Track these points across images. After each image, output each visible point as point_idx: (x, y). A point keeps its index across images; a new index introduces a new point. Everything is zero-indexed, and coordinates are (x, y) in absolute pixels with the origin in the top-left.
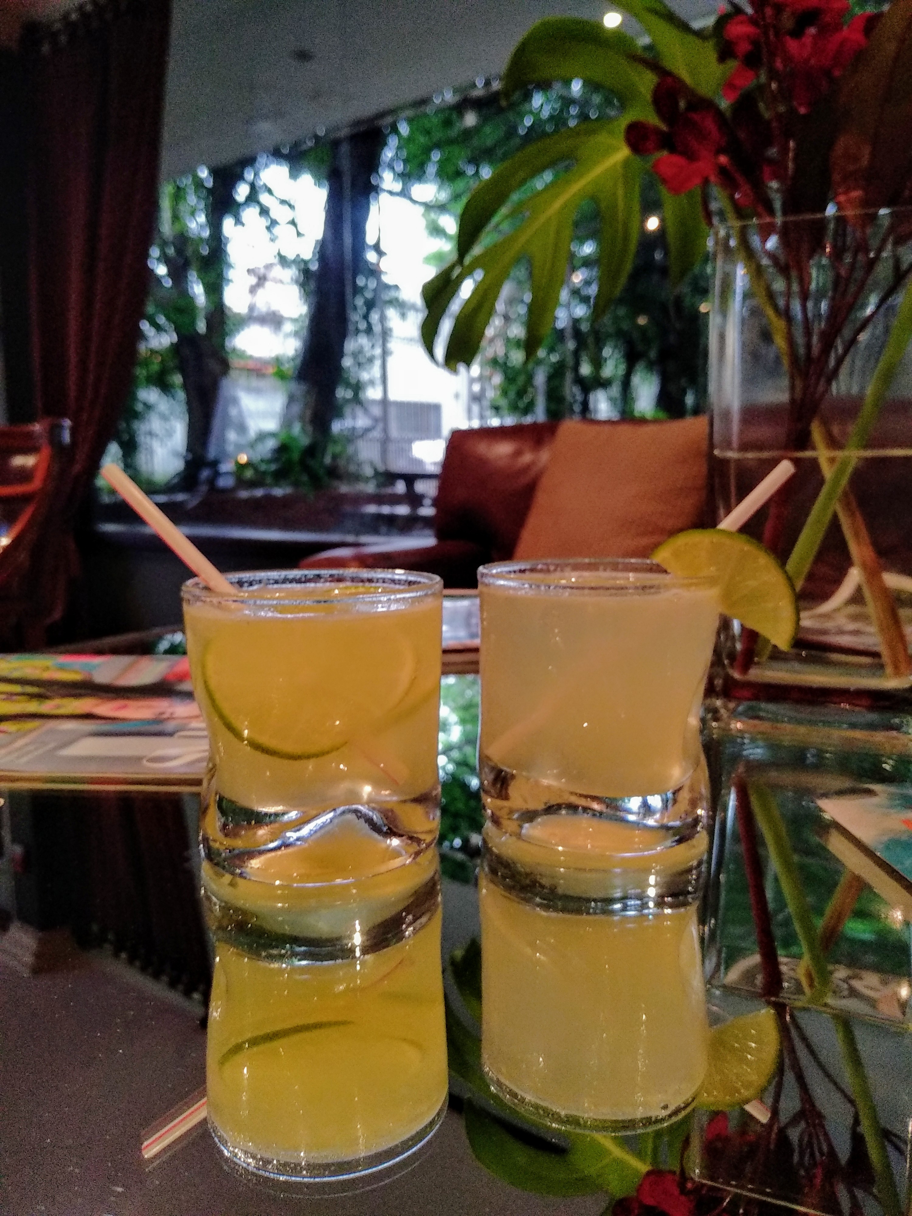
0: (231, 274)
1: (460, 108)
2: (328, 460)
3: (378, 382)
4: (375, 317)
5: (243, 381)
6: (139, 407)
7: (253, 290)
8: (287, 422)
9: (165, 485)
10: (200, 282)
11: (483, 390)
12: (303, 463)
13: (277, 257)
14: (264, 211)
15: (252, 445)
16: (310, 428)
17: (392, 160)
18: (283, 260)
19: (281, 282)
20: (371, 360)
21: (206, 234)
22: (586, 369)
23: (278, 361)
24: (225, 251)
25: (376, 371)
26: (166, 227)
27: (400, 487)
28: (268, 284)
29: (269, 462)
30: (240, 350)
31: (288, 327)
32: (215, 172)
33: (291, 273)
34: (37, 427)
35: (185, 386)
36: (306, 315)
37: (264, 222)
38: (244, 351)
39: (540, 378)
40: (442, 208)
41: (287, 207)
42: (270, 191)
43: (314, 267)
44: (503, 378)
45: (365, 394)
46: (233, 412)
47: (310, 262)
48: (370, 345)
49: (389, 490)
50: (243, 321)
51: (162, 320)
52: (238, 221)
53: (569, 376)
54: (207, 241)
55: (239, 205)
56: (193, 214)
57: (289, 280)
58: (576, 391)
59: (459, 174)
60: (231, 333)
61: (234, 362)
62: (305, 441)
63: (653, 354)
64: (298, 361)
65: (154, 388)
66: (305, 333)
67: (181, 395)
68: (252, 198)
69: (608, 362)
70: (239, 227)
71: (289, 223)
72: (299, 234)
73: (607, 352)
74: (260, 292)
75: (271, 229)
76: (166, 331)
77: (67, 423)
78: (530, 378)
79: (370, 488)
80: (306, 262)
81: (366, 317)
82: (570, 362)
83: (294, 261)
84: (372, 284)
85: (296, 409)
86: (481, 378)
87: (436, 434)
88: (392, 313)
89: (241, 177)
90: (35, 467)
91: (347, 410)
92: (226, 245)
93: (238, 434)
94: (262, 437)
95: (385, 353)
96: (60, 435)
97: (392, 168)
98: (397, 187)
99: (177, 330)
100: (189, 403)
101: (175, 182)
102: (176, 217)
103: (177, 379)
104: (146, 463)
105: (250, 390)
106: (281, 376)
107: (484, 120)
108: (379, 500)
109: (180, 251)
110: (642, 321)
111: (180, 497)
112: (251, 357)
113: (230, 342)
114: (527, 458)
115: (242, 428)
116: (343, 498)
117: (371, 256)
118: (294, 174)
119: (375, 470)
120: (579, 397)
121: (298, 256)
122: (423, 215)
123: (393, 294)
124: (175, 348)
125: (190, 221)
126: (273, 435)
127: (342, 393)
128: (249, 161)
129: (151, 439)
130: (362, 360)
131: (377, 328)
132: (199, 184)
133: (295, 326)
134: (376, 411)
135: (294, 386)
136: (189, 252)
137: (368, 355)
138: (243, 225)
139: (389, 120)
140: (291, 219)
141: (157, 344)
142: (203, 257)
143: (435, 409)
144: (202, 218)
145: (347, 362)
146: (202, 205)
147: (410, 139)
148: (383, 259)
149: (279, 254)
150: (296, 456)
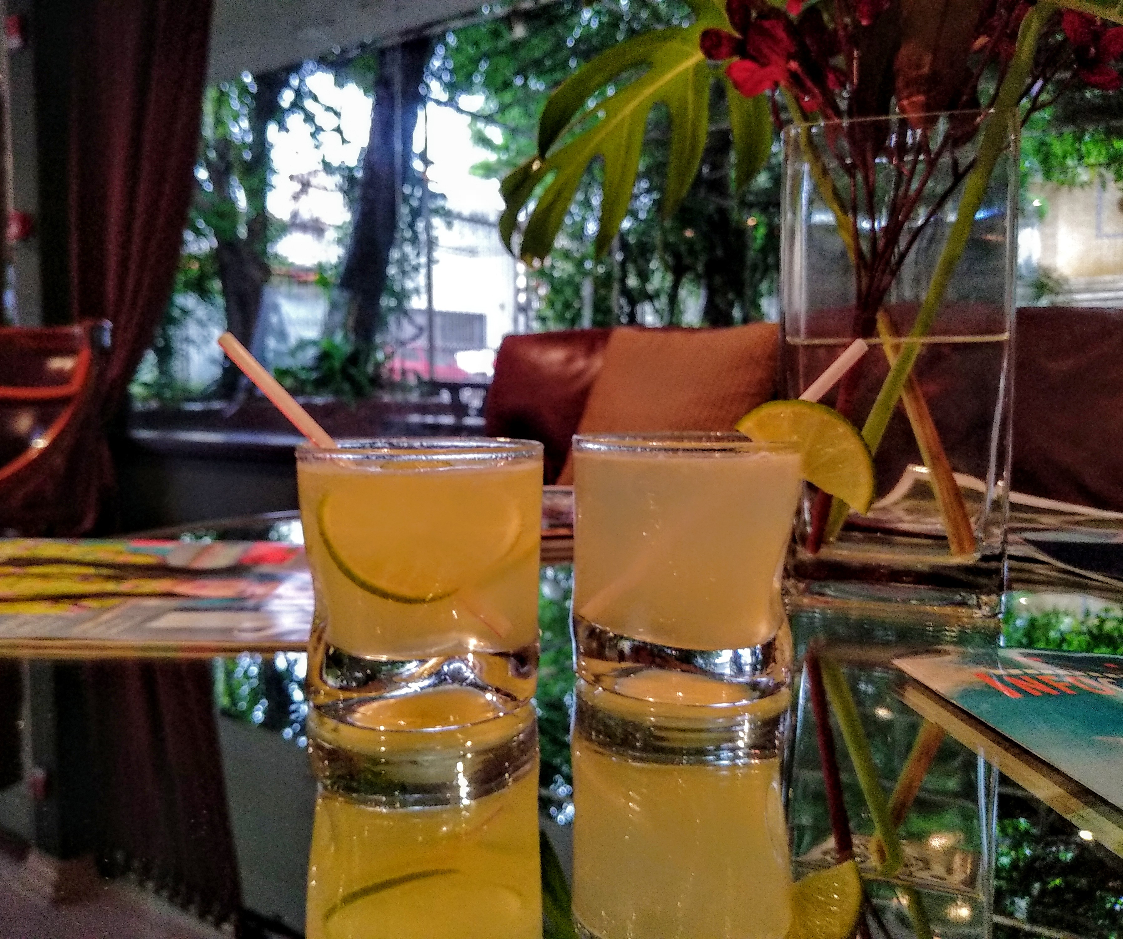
0: (274, 180)
1: (508, 20)
2: (370, 369)
3: (423, 290)
4: (420, 225)
5: (284, 289)
6: (176, 313)
7: (296, 197)
8: (328, 330)
9: (202, 393)
10: (242, 187)
11: (529, 301)
12: (344, 371)
13: (321, 164)
14: (309, 118)
15: (293, 353)
16: (352, 337)
17: (439, 69)
18: (328, 167)
19: (326, 189)
20: (416, 269)
21: (249, 139)
22: (632, 282)
23: (320, 268)
24: (269, 158)
25: (421, 279)
26: (208, 132)
27: (445, 397)
28: (311, 190)
29: (310, 369)
30: (281, 257)
31: (331, 235)
32: (258, 78)
33: (337, 179)
34: (77, 330)
35: (225, 292)
36: (350, 223)
37: (309, 129)
38: (286, 258)
39: (587, 290)
40: (489, 119)
41: (331, 114)
42: (315, 98)
43: (359, 174)
44: (550, 288)
45: (409, 303)
46: (274, 319)
47: (355, 170)
48: (416, 252)
49: (434, 400)
50: (284, 228)
51: (201, 224)
52: (282, 127)
53: (616, 287)
54: (251, 147)
55: (284, 111)
56: (236, 118)
57: (333, 187)
58: (623, 301)
59: (507, 85)
60: (274, 240)
61: (275, 267)
62: (348, 349)
63: (700, 268)
64: (342, 269)
65: (192, 294)
66: (348, 240)
67: (220, 301)
68: (297, 105)
69: (655, 273)
70: (283, 133)
71: (333, 130)
72: (344, 141)
73: (654, 264)
74: (303, 197)
75: (317, 136)
76: (205, 236)
77: (108, 324)
78: (577, 290)
79: (414, 397)
80: (350, 169)
81: (411, 226)
82: (617, 272)
83: (339, 168)
84: (418, 193)
85: (338, 317)
86: (527, 289)
87: (480, 344)
88: (437, 222)
89: (286, 84)
90: (73, 371)
91: (391, 319)
92: (269, 150)
93: (278, 341)
94: (303, 344)
95: (430, 262)
96: (100, 338)
97: (439, 78)
98: (444, 97)
99: (216, 235)
100: (227, 309)
101: (218, 86)
102: (219, 122)
103: (216, 285)
104: (182, 370)
105: (290, 297)
106: (324, 283)
107: (533, 32)
108: (423, 409)
109: (222, 156)
110: (689, 234)
111: (217, 405)
112: (292, 264)
113: (272, 247)
114: (580, 364)
115: (282, 335)
116: (387, 407)
117: (417, 165)
118: (339, 83)
119: (419, 379)
120: (627, 309)
121: (343, 162)
122: (469, 125)
123: (440, 203)
124: (216, 255)
125: (234, 126)
126: (314, 343)
127: (387, 302)
128: (295, 68)
129: (188, 345)
130: (407, 268)
131: (423, 237)
132: (244, 89)
133: (338, 234)
134: (421, 320)
135: (336, 293)
136: (232, 156)
137: (414, 262)
138: (287, 130)
139: (438, 30)
140: (336, 126)
141: (196, 249)
142: (246, 162)
143: (479, 319)
144: (245, 124)
145: (392, 270)
146: (246, 111)
147: (458, 50)
148: (430, 168)
149: (324, 162)
150: (337, 364)
